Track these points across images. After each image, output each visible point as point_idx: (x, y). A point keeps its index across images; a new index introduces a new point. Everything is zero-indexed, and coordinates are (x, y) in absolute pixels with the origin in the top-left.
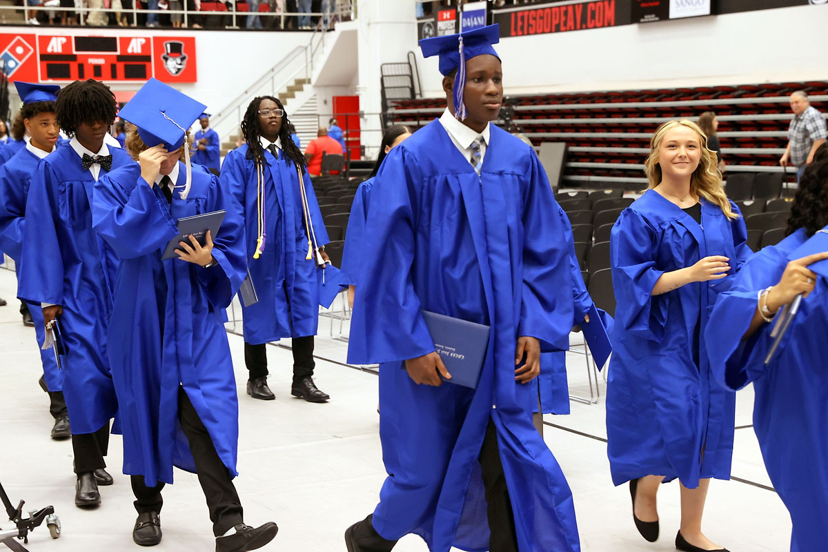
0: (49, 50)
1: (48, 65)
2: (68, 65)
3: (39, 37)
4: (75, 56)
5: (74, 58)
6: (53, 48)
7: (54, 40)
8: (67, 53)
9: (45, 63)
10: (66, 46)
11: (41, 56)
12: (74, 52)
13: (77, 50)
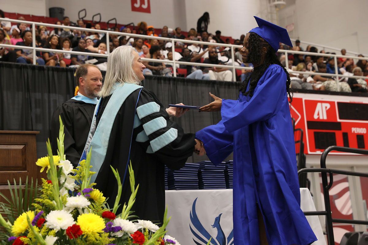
0: (316, 117)
1: (315, 133)
2: (334, 134)
3: (306, 101)
4: (340, 123)
5: (338, 126)
6: (318, 114)
7: (319, 105)
8: (332, 120)
9: (312, 131)
10: (330, 112)
11: (308, 122)
12: (339, 120)
13: (340, 118)
